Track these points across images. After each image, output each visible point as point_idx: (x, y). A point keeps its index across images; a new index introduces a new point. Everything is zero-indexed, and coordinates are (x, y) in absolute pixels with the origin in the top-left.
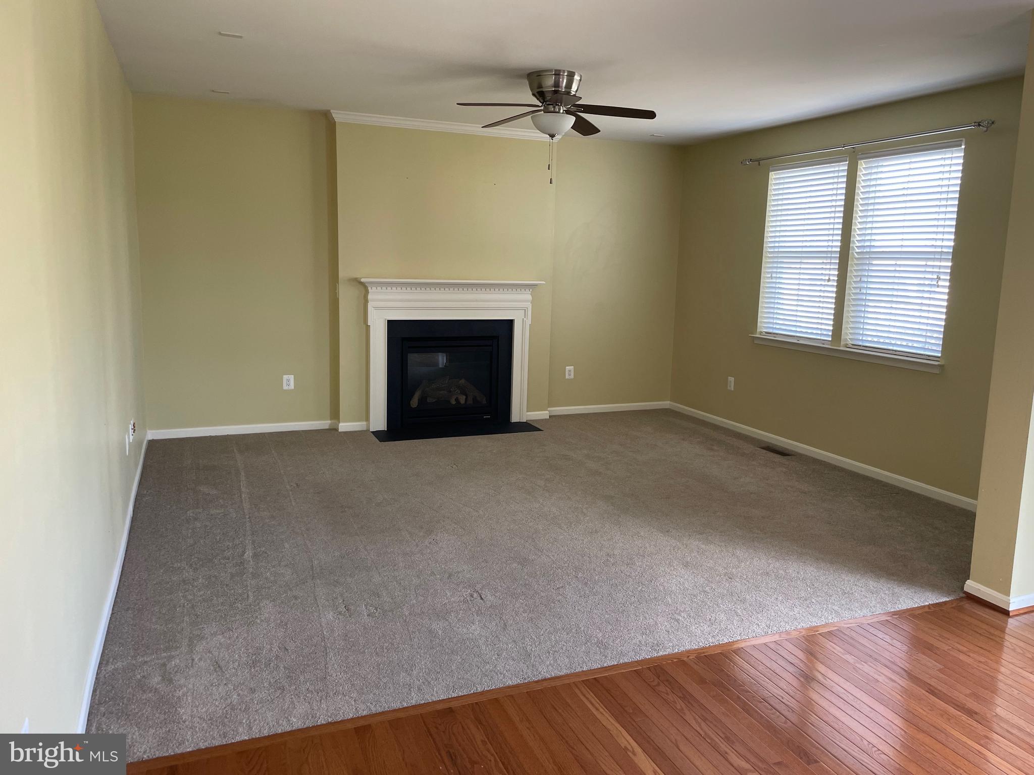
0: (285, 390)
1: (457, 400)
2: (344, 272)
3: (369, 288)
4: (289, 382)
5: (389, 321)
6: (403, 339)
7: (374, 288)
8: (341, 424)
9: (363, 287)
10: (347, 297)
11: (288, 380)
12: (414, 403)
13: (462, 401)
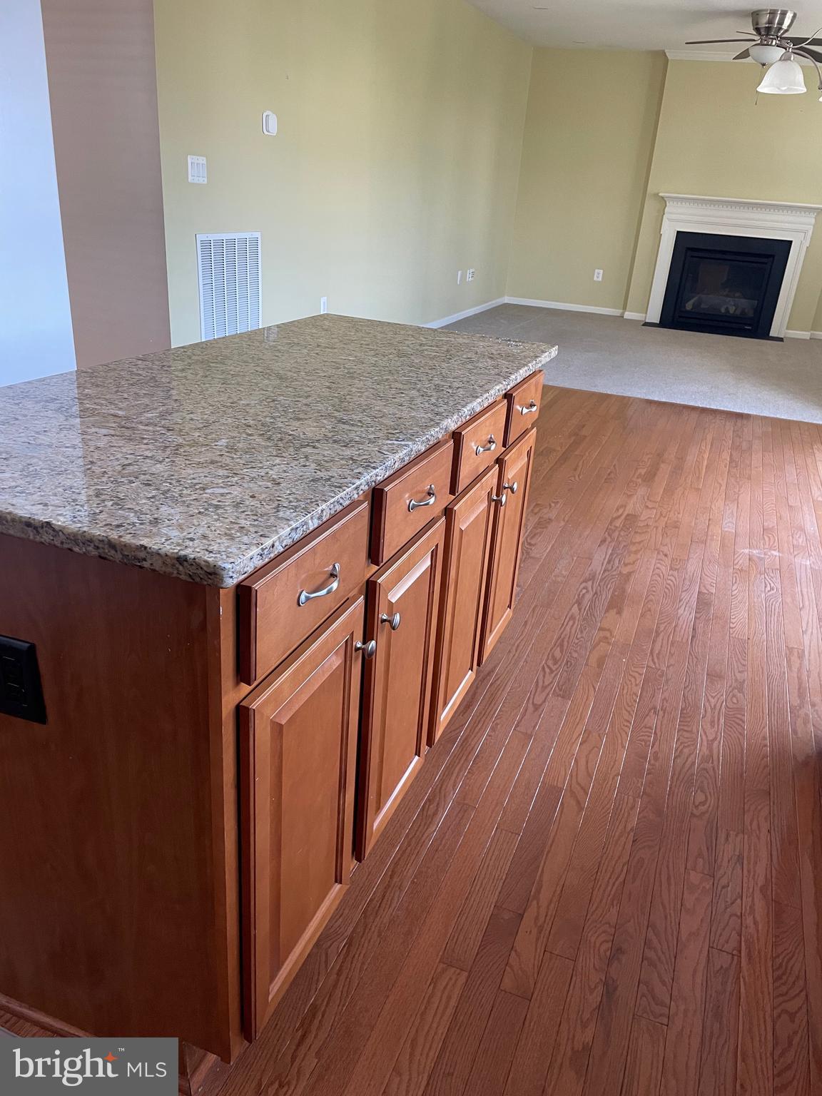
0: (595, 281)
1: (727, 309)
2: (651, 188)
3: (667, 202)
4: (599, 275)
5: (678, 232)
6: (688, 249)
7: (671, 203)
8: (626, 313)
9: (663, 201)
10: (650, 208)
11: (598, 273)
12: (689, 306)
13: (731, 312)
